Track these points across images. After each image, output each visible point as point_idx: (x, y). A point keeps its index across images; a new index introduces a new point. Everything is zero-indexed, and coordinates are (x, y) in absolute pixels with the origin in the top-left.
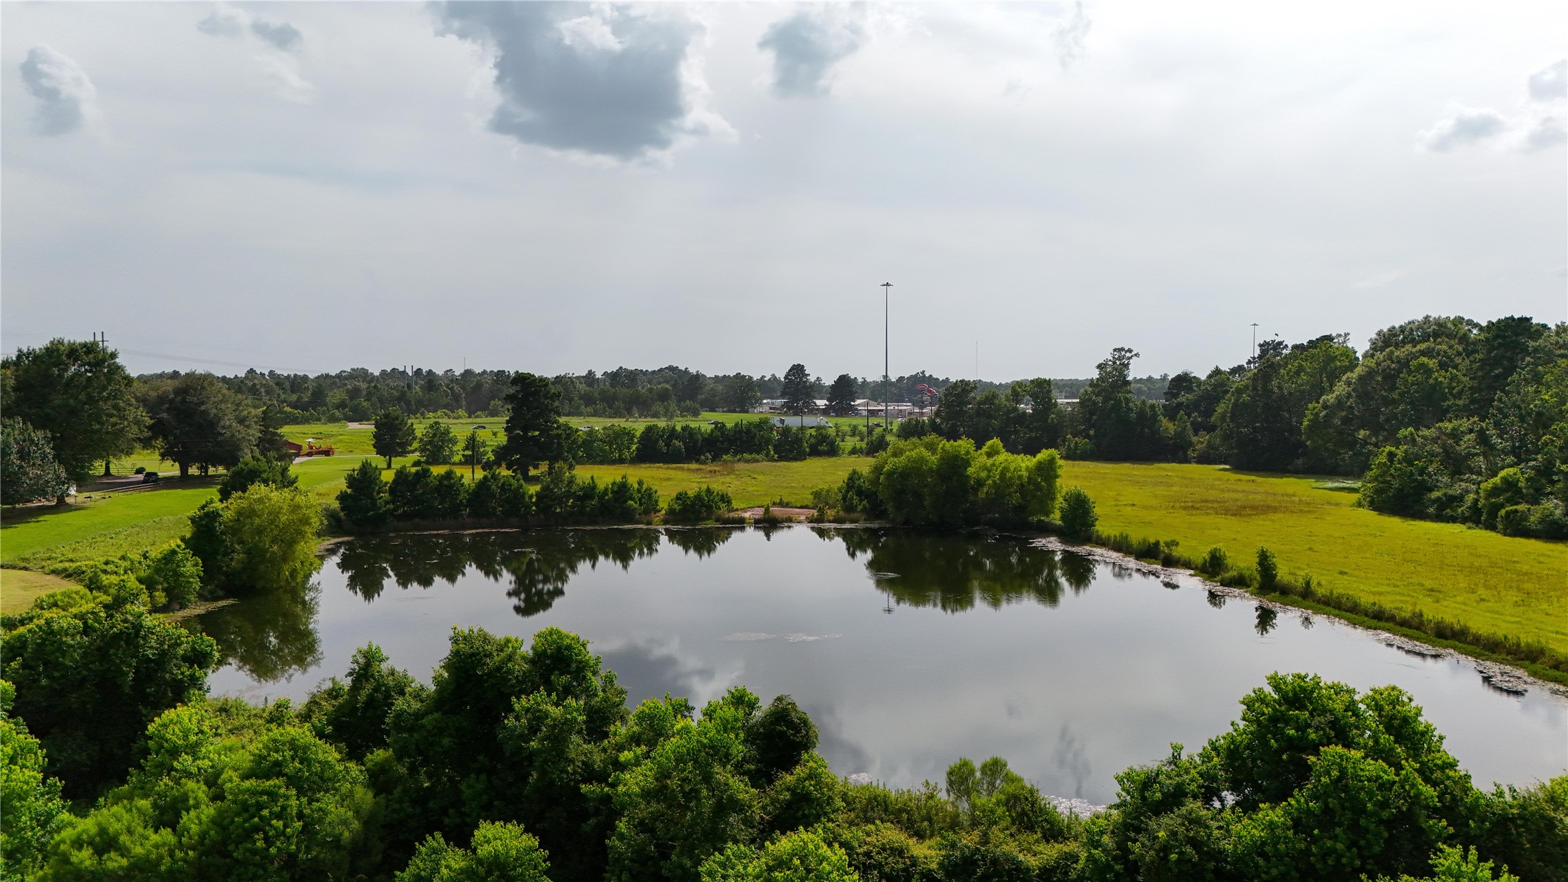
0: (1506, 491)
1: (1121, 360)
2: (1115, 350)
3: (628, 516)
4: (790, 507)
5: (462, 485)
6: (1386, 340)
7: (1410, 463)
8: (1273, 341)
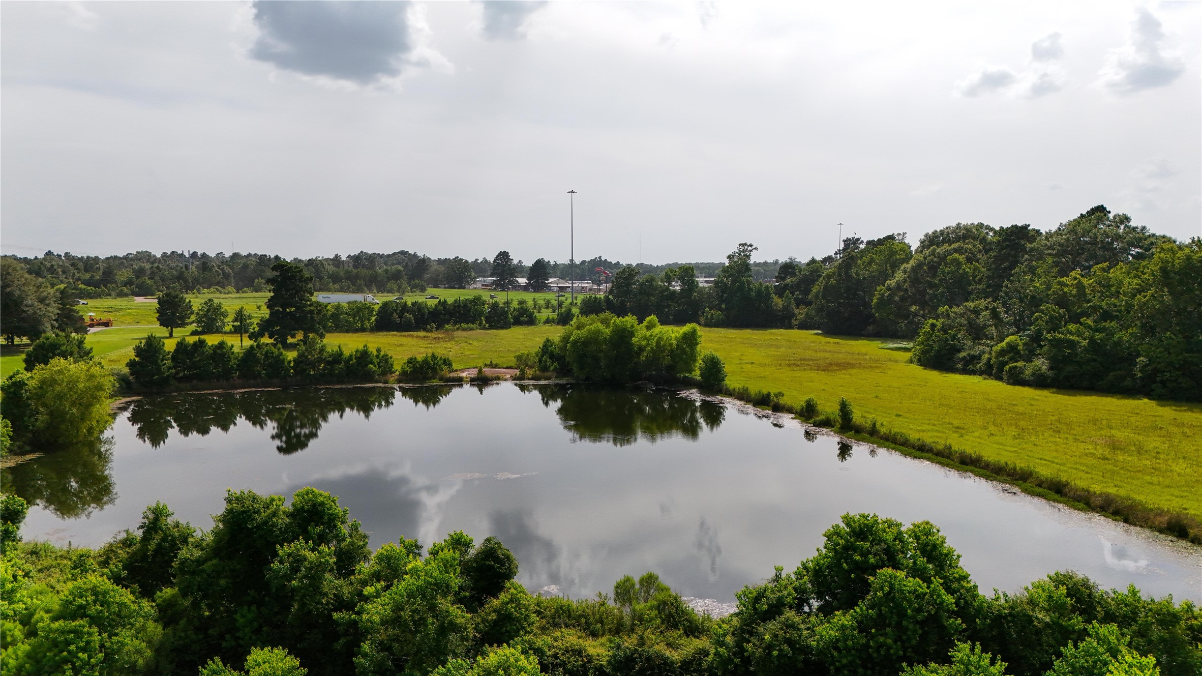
0: (1010, 352)
1: (745, 249)
2: (740, 245)
3: (369, 377)
4: (499, 368)
5: (233, 353)
6: (931, 241)
7: (946, 332)
8: (853, 238)
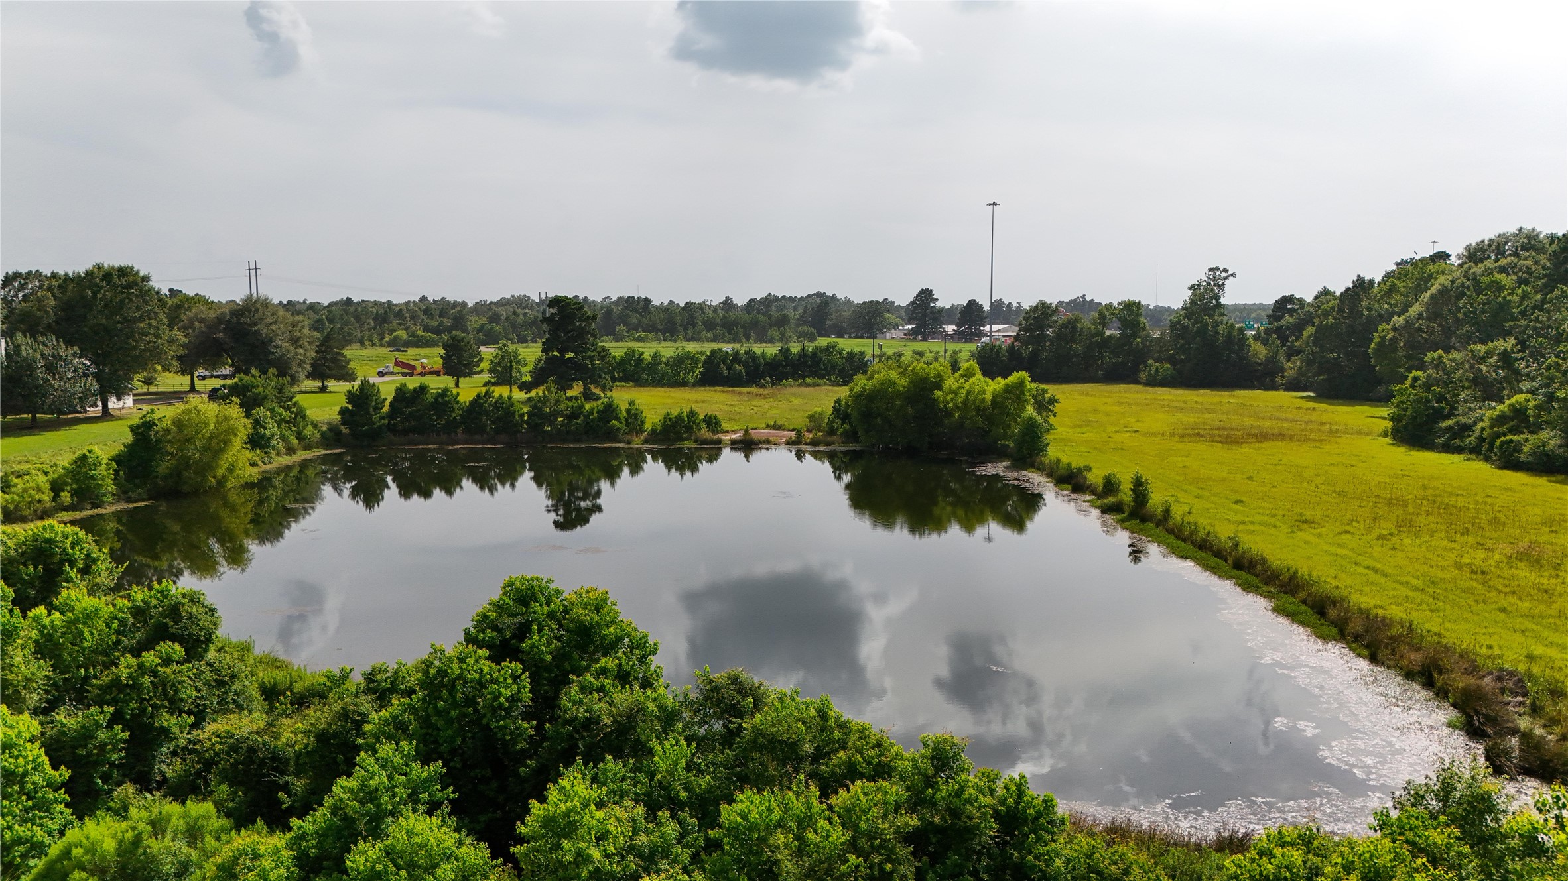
0: (1512, 419)
1: (1217, 279)
2: (1210, 270)
3: (612, 435)
4: (784, 430)
5: (457, 403)
6: (1475, 254)
7: (1428, 390)
